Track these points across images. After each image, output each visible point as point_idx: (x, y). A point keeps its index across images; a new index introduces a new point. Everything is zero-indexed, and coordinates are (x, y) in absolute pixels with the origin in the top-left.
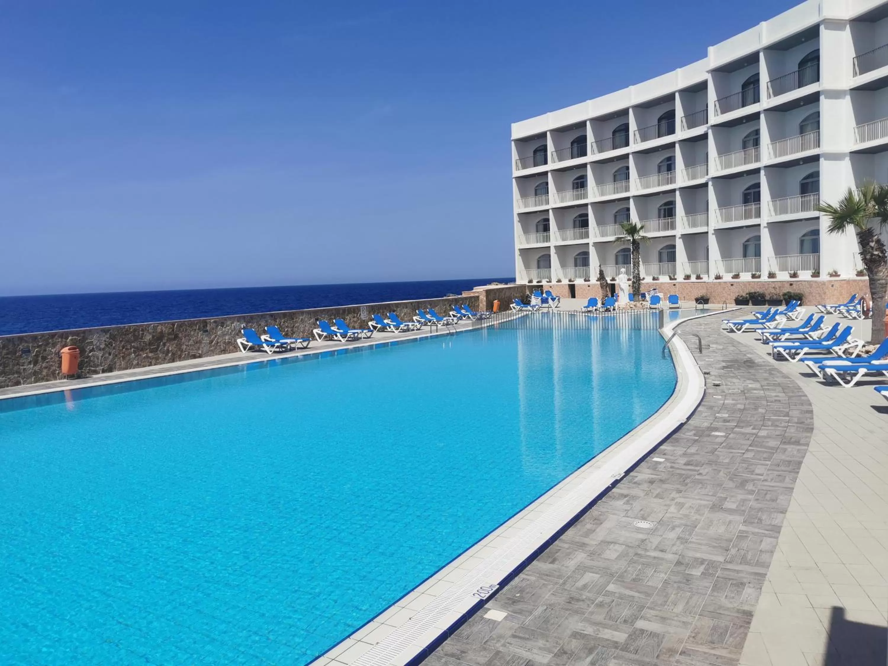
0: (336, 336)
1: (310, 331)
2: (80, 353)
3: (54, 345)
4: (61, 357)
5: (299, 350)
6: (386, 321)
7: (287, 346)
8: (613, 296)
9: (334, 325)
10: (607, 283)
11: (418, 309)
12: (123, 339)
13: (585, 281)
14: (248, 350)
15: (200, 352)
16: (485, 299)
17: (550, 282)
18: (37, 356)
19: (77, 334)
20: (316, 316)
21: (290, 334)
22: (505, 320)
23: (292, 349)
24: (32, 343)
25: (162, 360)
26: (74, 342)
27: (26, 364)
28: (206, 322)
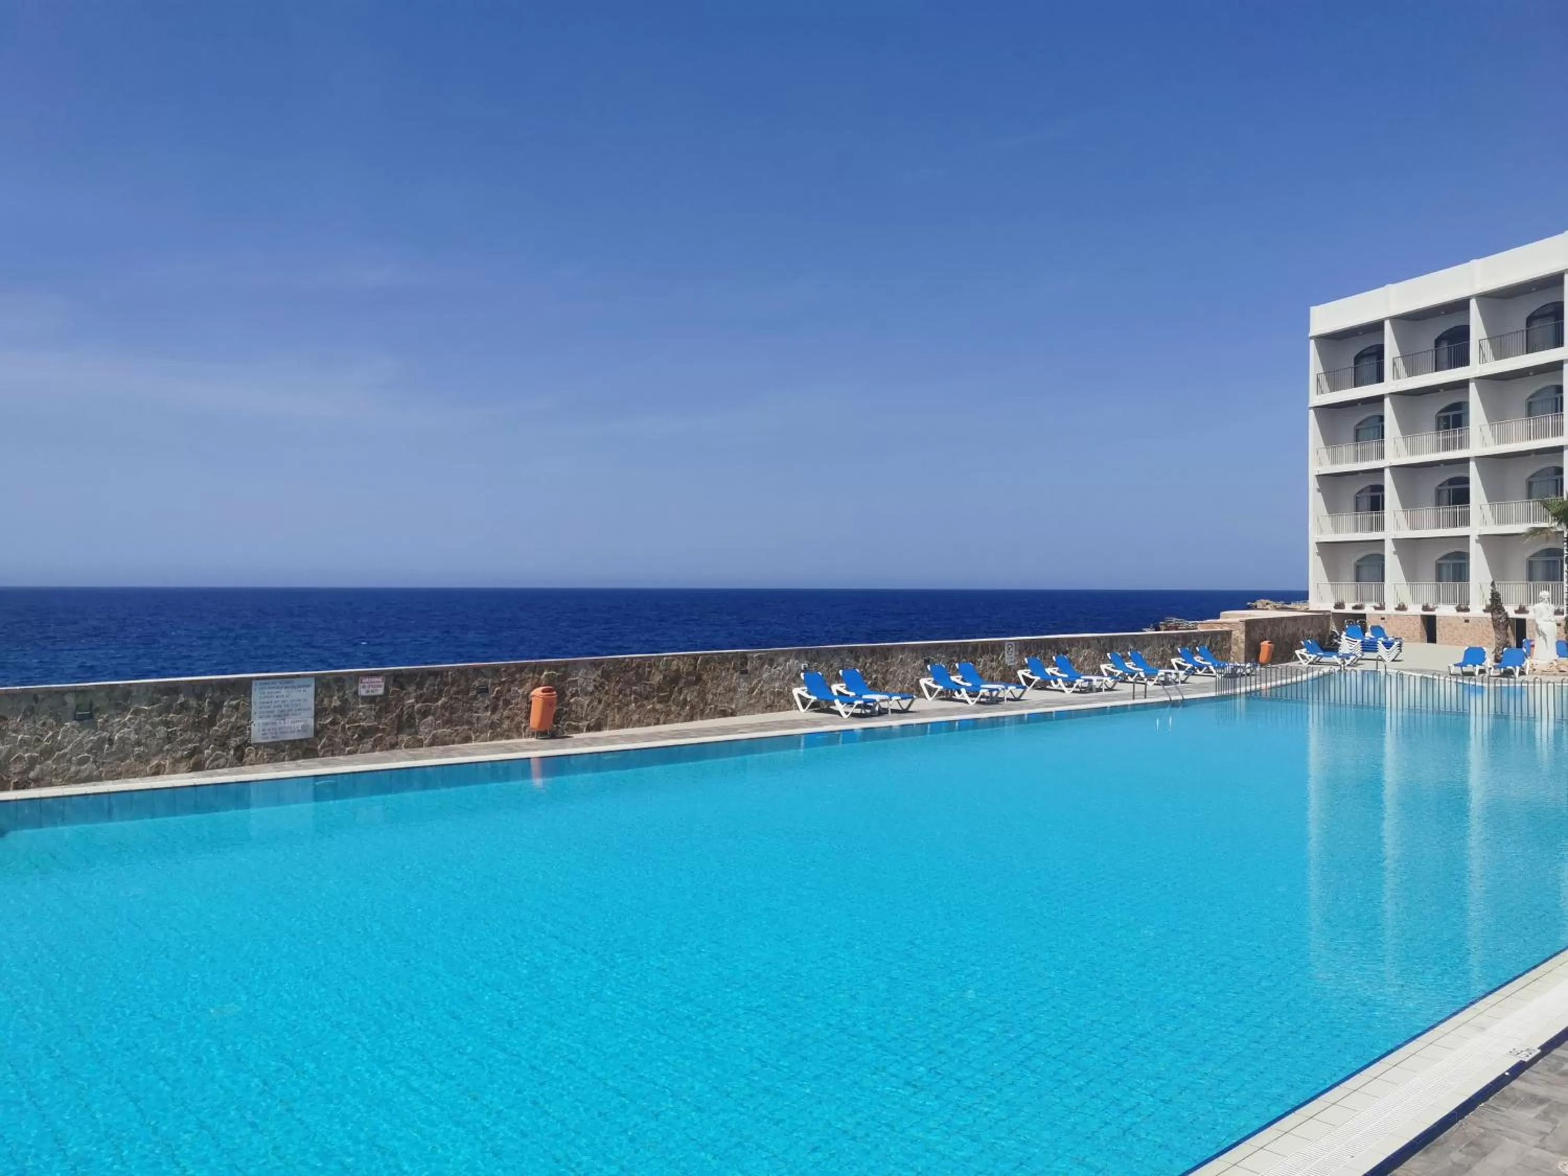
0: (960, 692)
1: (915, 680)
2: (558, 698)
3: (522, 683)
4: (531, 703)
5: (895, 715)
6: (1049, 670)
7: (875, 706)
8: (1520, 645)
9: (956, 672)
10: (1507, 619)
11: (1110, 652)
12: (620, 678)
13: (1459, 609)
14: (809, 708)
15: (733, 706)
16: (1243, 637)
17: (1382, 608)
18: (497, 698)
19: (555, 667)
20: (926, 654)
21: (880, 684)
22: (1284, 682)
23: (883, 712)
24: (492, 677)
25: (676, 717)
26: (550, 680)
27: (480, 711)
28: (746, 658)
